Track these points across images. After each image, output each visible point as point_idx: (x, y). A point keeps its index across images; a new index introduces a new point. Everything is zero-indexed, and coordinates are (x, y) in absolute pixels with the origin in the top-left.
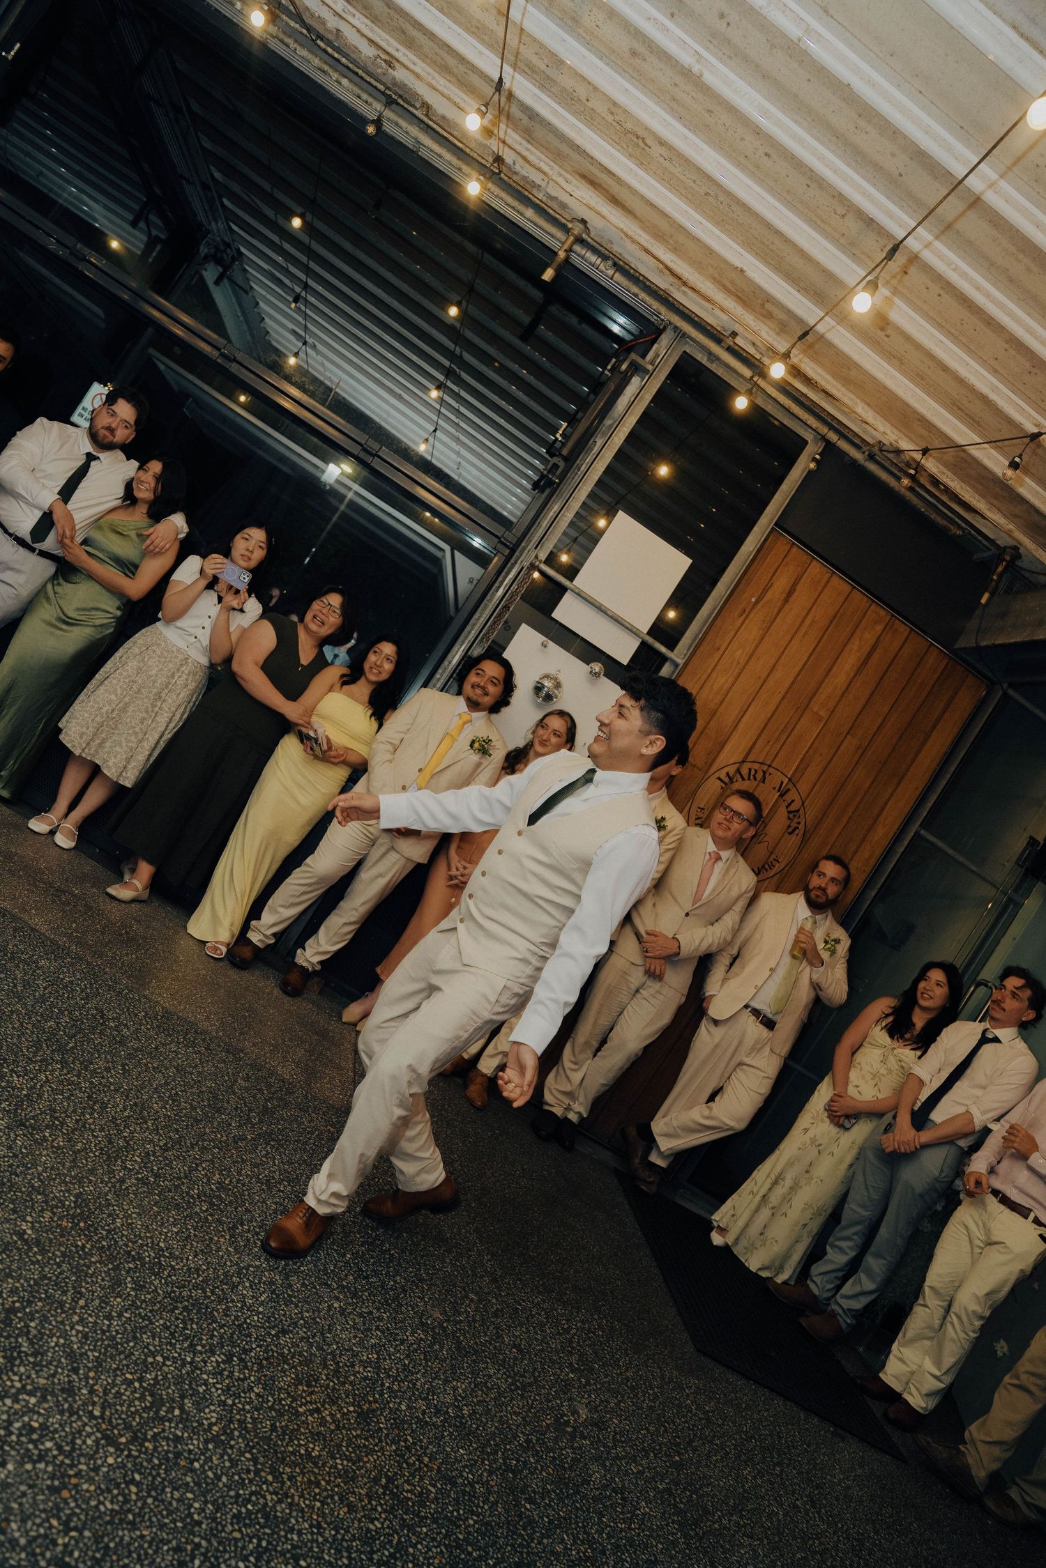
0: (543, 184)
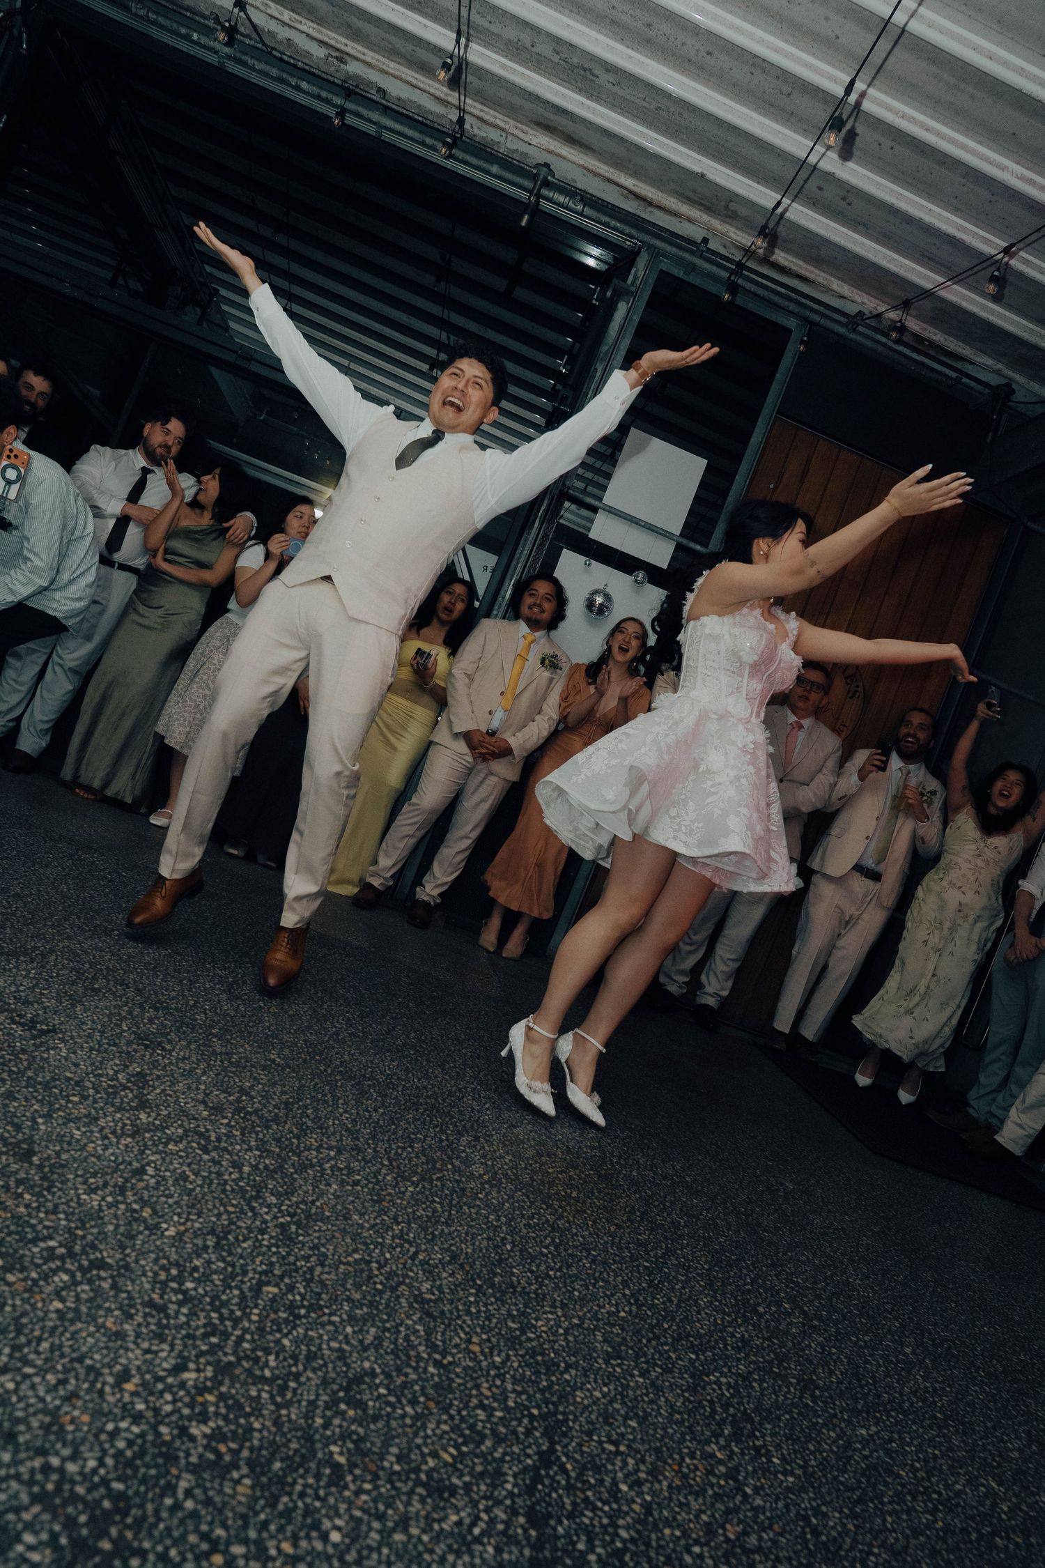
0: (502, 140)
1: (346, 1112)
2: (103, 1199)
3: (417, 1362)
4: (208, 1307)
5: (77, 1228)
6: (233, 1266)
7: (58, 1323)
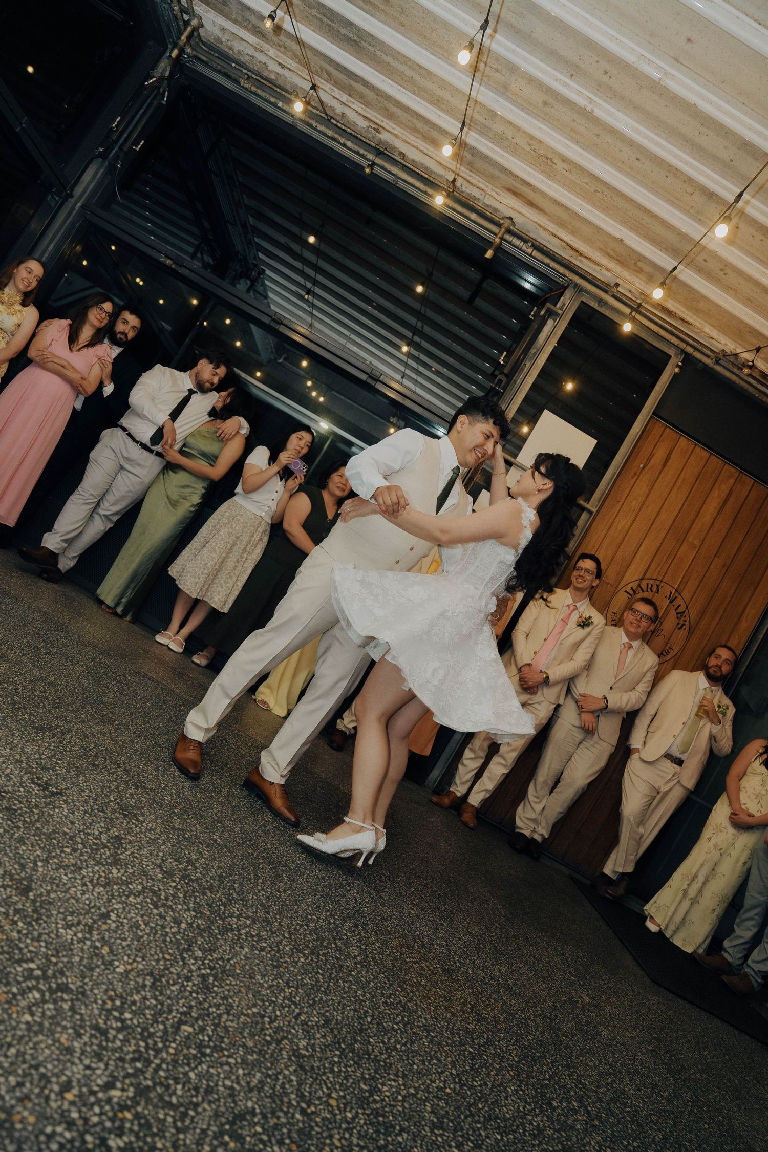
0: (481, 197)
1: (263, 890)
2: (75, 935)
3: (288, 1108)
4: (139, 1037)
5: (53, 956)
6: (162, 1004)
7: (26, 1033)
